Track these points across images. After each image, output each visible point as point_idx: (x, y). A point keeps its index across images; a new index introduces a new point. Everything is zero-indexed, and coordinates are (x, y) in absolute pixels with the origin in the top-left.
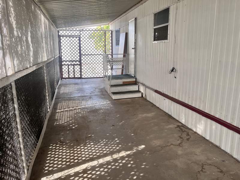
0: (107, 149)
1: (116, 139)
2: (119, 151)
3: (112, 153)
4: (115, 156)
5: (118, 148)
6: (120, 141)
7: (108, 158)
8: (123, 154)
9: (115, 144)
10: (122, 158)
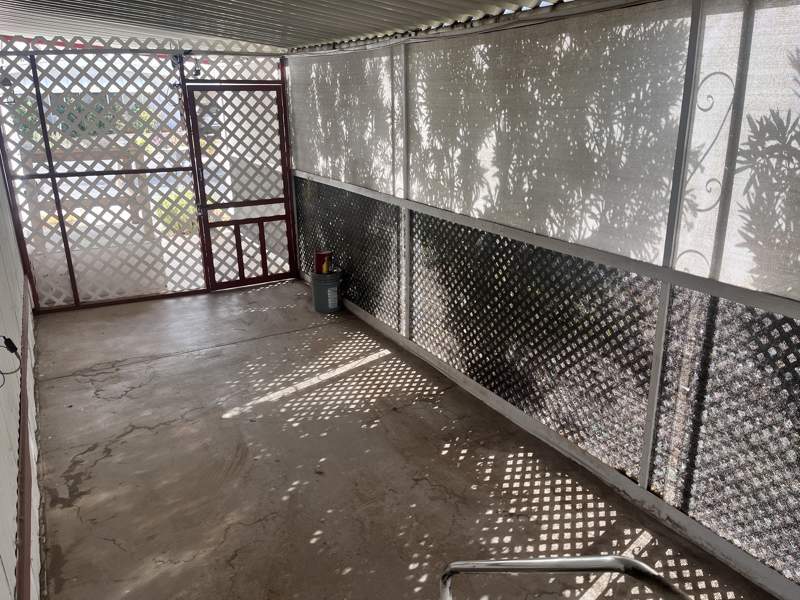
0: (313, 401)
1: (296, 425)
2: (284, 399)
3: (298, 394)
4: (290, 390)
5: (288, 405)
6: (285, 422)
7: (302, 385)
8: (274, 397)
9: (295, 412)
10: (274, 389)
